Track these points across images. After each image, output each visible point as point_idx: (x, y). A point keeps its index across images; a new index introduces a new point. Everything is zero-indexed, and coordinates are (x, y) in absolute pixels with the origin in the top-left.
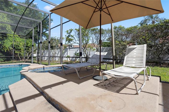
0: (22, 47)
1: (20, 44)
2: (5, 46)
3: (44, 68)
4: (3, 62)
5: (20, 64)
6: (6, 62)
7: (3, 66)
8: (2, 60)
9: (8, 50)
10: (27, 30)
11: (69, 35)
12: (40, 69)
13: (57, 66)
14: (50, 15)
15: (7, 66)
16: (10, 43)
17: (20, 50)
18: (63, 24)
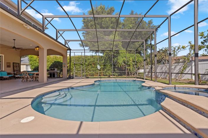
0: (131, 62)
1: (130, 59)
2: (119, 63)
3: (175, 88)
4: (117, 76)
5: (134, 79)
6: (120, 76)
7: (121, 80)
8: (117, 75)
9: (121, 65)
10: (133, 45)
11: (205, 39)
12: (170, 88)
13: (195, 88)
14: (169, 18)
15: (123, 80)
16: (122, 59)
17: (130, 65)
18: (198, 23)
